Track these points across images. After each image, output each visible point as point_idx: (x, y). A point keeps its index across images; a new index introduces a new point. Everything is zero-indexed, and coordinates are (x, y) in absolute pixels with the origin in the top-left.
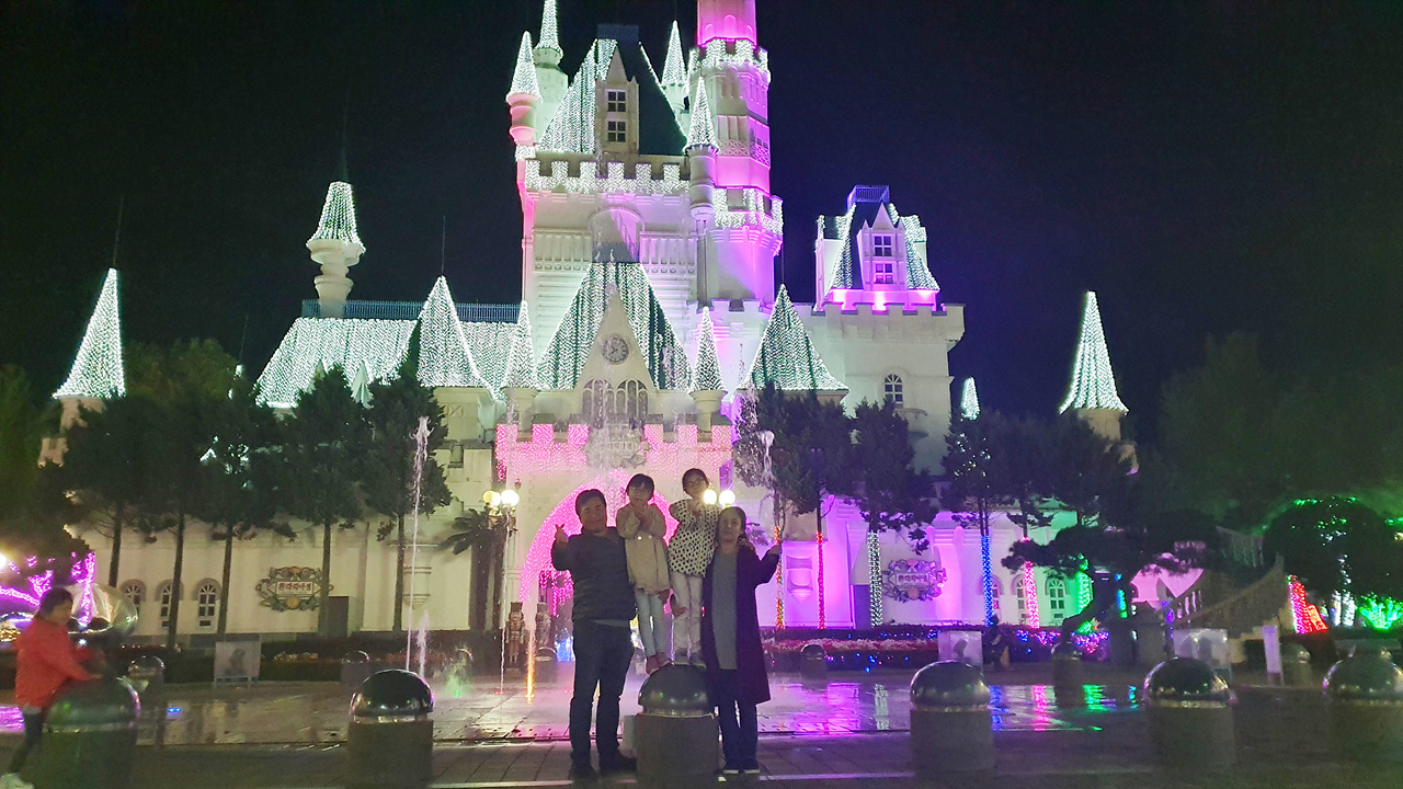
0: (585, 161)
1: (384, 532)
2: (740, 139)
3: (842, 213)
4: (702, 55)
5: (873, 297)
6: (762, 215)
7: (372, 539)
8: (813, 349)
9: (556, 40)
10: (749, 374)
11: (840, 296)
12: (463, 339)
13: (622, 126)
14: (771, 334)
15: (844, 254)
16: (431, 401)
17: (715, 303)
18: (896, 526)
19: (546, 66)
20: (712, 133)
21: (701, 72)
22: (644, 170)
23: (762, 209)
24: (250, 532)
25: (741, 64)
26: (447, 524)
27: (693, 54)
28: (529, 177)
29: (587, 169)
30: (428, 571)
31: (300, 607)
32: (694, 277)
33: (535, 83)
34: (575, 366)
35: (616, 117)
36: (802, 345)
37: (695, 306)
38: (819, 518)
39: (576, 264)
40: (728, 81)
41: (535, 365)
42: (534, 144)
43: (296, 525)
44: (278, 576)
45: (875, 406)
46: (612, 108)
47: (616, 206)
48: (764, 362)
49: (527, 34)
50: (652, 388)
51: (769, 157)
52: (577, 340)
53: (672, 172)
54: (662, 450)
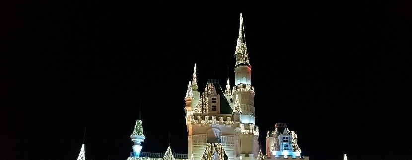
0: (206, 116)
2: (247, 110)
3: (274, 130)
4: (237, 88)
5: (283, 153)
9: (196, 83)
11: (274, 153)
13: (216, 106)
15: (275, 141)
17: (241, 154)
19: (195, 90)
20: (240, 109)
21: (236, 92)
22: (221, 118)
23: (253, 129)
25: (247, 90)
27: (234, 88)
28: (191, 120)
33: (192, 95)
35: (214, 104)
39: (204, 143)
40: (244, 95)
42: (192, 111)
47: (214, 127)
49: (190, 81)
51: (255, 115)
53: (229, 119)
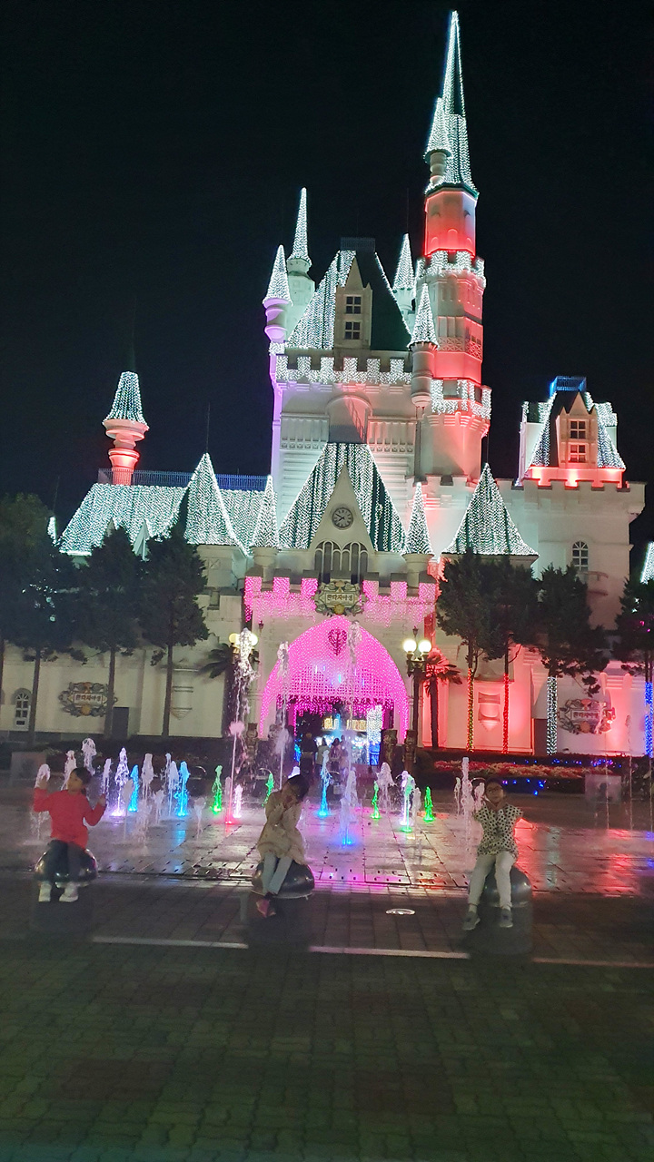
0: (326, 356)
1: (157, 658)
2: (458, 337)
3: (544, 400)
4: (428, 264)
5: (565, 474)
6: (473, 403)
7: (148, 662)
8: (510, 520)
9: (306, 251)
10: (455, 539)
11: (538, 473)
12: (222, 505)
13: (357, 326)
14: (475, 506)
15: (543, 436)
16: (195, 555)
17: (429, 478)
18: (572, 672)
19: (297, 274)
20: (432, 332)
21: (426, 279)
22: (373, 364)
23: (473, 397)
24: (52, 656)
25: (460, 272)
26: (206, 653)
27: (419, 263)
28: (279, 369)
29: (327, 363)
30: (191, 690)
31: (92, 714)
32: (412, 455)
33: (287, 289)
34: (310, 530)
35: (352, 318)
36: (501, 516)
37: (412, 480)
38: (507, 663)
39: (314, 443)
40: (449, 287)
41: (277, 528)
42: (284, 341)
43: (88, 651)
44: (76, 689)
45: (559, 571)
46: (349, 310)
47: (349, 394)
48: (467, 530)
49: (281, 247)
50: (371, 550)
51: (482, 352)
52: (312, 508)
53: (397, 366)
54: (377, 601)
